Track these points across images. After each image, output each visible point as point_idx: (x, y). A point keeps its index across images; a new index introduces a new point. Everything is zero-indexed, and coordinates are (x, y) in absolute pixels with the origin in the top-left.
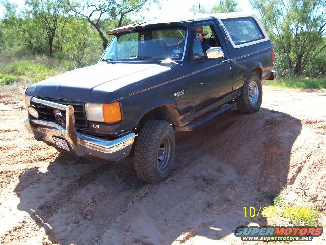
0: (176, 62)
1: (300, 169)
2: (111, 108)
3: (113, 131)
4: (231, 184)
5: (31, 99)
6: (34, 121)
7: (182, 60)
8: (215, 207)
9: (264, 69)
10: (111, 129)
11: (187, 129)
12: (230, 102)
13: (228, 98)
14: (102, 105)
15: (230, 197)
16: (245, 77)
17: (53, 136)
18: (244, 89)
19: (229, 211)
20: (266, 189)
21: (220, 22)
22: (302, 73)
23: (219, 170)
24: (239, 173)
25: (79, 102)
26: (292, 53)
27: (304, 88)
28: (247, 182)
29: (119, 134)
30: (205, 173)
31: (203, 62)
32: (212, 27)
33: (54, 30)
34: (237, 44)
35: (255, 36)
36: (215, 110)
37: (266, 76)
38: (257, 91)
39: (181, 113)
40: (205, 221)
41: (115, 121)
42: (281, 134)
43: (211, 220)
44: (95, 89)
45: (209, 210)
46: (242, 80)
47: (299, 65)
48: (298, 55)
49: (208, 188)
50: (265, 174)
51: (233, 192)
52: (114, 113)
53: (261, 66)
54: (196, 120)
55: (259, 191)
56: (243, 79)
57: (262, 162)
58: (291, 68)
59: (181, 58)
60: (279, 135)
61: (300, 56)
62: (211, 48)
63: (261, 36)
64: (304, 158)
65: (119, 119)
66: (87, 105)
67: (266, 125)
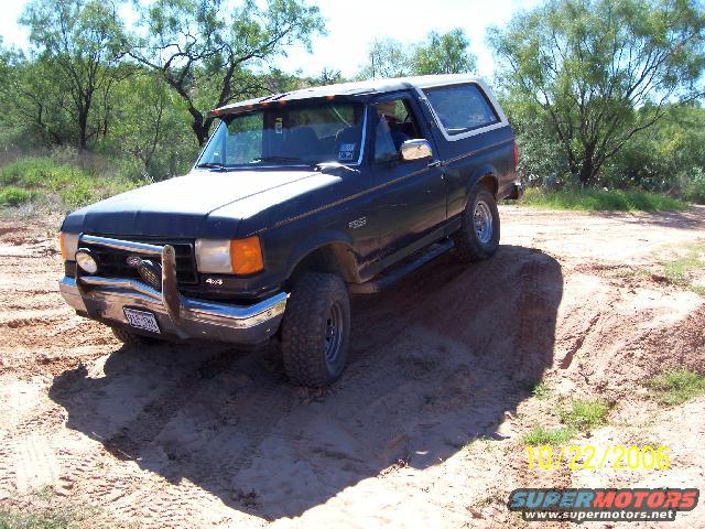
0: (351, 167)
1: (579, 344)
2: (245, 247)
3: (249, 289)
4: (462, 368)
5: (81, 237)
6: (86, 280)
7: (360, 161)
8: (437, 401)
9: (500, 178)
10: (245, 284)
11: (371, 289)
12: (443, 241)
13: (439, 234)
14: (229, 243)
15: (463, 387)
16: (467, 193)
17: (126, 306)
18: (466, 217)
19: (461, 408)
20: (521, 376)
21: (421, 93)
22: (596, 180)
23: (442, 349)
24: (475, 353)
25: (182, 239)
26: (575, 140)
27: (597, 208)
28: (489, 367)
29: (258, 294)
30: (416, 354)
31: (395, 166)
32: (406, 102)
33: (90, 93)
34: (451, 134)
35: (480, 118)
36: (418, 254)
37: (505, 192)
38: (488, 218)
39: (360, 260)
40: (424, 422)
41: (252, 271)
42: (549, 288)
43: (434, 421)
44: (211, 215)
45: (430, 406)
46: (462, 201)
47: (588, 165)
48: (586, 145)
49: (425, 376)
50: (520, 353)
51: (466, 380)
52: (251, 256)
53: (495, 173)
54: (385, 272)
55: (510, 378)
56: (465, 198)
57: (514, 334)
58: (574, 170)
59: (356, 160)
60: (544, 289)
61: (590, 148)
62: (409, 142)
63: (492, 119)
64: (586, 325)
65: (259, 267)
66: (198, 244)
67: (521, 273)
